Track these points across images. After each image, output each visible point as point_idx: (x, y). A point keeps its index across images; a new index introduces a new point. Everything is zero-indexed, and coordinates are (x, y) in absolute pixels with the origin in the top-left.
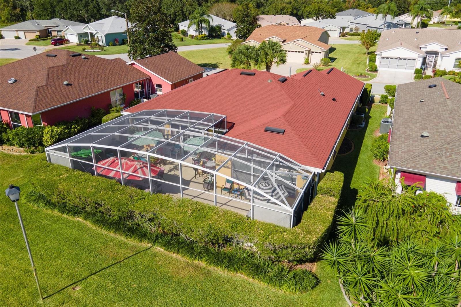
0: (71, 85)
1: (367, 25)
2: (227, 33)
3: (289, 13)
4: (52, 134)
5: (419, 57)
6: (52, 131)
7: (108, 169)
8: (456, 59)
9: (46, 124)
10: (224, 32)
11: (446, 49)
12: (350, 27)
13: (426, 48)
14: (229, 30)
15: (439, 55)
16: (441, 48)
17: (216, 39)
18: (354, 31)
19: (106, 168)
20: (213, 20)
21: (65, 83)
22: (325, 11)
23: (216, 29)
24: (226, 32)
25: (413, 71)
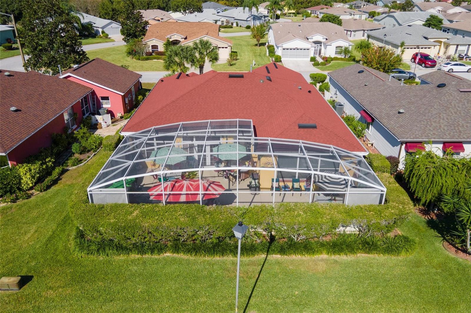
0: (20, 111)
1: (234, 18)
2: (102, 31)
3: (156, 7)
4: (31, 174)
5: (312, 47)
6: (30, 170)
7: (173, 194)
8: (336, 47)
9: (15, 163)
10: (97, 31)
11: (327, 39)
12: (221, 20)
13: (312, 39)
14: (103, 28)
15: (322, 44)
16: (323, 39)
17: (90, 38)
18: (225, 24)
19: (170, 194)
20: (83, 17)
21: (13, 109)
22: (193, 5)
23: (89, 27)
24: (100, 30)
25: (309, 59)
